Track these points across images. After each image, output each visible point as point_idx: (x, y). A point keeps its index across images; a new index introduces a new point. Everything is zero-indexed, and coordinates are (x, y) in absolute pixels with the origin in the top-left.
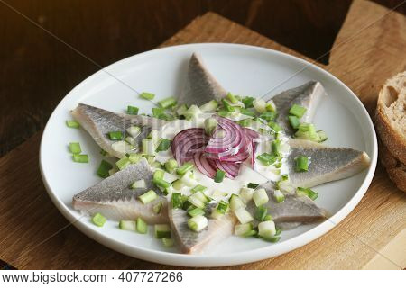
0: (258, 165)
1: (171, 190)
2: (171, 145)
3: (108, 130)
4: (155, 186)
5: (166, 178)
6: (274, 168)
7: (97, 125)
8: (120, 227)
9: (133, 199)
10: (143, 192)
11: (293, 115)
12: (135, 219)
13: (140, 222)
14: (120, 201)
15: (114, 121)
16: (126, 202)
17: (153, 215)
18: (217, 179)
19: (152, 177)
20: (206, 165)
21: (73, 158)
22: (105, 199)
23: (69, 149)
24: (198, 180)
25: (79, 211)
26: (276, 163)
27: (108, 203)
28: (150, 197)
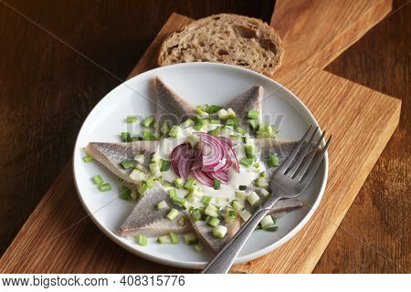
0: (242, 169)
1: (187, 204)
2: (171, 164)
3: (119, 161)
4: (173, 204)
5: (179, 195)
6: (254, 168)
7: (109, 158)
8: (159, 241)
9: (163, 220)
10: (168, 212)
11: (251, 119)
12: (167, 234)
13: (172, 235)
14: (154, 223)
15: (120, 151)
16: (159, 223)
17: (180, 227)
18: (216, 187)
19: (168, 196)
20: (204, 177)
21: (99, 188)
22: (143, 224)
23: (93, 180)
24: (203, 191)
25: (125, 237)
26: (254, 163)
27: (147, 227)
28: (174, 214)
